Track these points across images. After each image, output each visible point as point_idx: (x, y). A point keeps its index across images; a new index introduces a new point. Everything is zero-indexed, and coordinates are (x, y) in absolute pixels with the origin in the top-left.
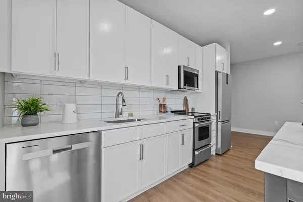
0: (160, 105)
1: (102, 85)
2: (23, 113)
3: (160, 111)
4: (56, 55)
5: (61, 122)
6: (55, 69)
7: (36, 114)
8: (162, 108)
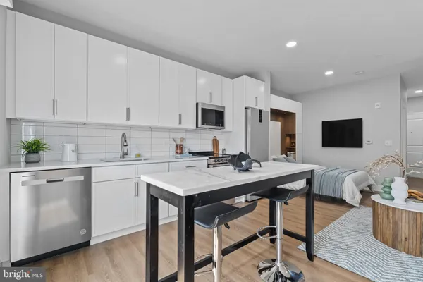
0: (177, 145)
1: (106, 126)
2: (26, 152)
3: (177, 153)
4: (55, 102)
5: (61, 161)
6: (54, 114)
7: (37, 152)
8: (179, 149)
